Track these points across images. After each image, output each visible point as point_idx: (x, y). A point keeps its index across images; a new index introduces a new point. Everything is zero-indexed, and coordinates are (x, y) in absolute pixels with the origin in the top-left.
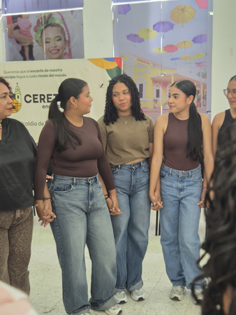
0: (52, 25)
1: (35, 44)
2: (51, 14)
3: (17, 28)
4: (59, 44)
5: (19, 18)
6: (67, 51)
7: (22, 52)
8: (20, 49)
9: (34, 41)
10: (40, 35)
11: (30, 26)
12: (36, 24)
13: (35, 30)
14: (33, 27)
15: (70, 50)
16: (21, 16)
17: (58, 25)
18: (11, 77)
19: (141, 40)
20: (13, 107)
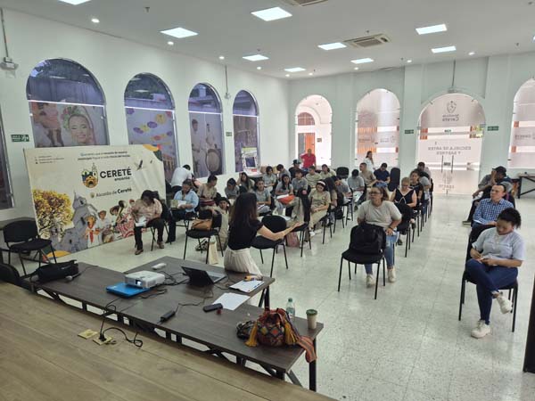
0: (79, 115)
1: (63, 129)
2: (76, 107)
3: (43, 114)
4: (85, 131)
5: (45, 106)
6: (92, 136)
7: (50, 135)
8: (47, 132)
9: (62, 127)
10: (66, 122)
11: (57, 114)
13: (63, 117)
14: (60, 115)
15: (94, 135)
16: (47, 104)
17: (83, 116)
18: (88, 159)
19: (142, 132)
20: (91, 183)
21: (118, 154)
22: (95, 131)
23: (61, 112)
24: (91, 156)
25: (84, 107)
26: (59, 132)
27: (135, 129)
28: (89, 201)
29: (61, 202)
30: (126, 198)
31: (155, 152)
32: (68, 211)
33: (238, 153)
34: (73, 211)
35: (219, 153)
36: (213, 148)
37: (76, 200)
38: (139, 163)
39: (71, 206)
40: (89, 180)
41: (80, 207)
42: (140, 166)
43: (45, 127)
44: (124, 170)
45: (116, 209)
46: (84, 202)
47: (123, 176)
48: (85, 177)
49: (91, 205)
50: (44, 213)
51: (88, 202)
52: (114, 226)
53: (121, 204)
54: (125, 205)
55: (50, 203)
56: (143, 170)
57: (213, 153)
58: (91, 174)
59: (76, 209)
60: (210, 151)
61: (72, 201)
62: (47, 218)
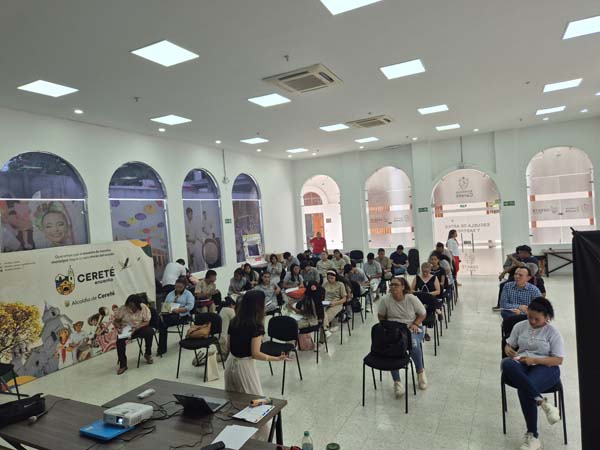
2: (52, 202)
3: (14, 212)
4: (61, 228)
5: (15, 204)
6: (69, 234)
7: (20, 237)
8: (17, 234)
9: (34, 226)
10: (40, 220)
11: (30, 212)
12: (36, 209)
13: (36, 215)
14: (32, 213)
15: (72, 233)
16: (18, 202)
17: (60, 212)
18: (64, 261)
19: (129, 225)
20: (66, 289)
21: (99, 254)
22: (74, 228)
23: (34, 210)
24: (68, 258)
25: (61, 202)
26: (30, 232)
27: (120, 223)
28: (63, 311)
29: (28, 314)
30: (108, 303)
31: (143, 248)
32: (36, 326)
33: (239, 242)
34: (42, 325)
35: (218, 242)
36: (211, 237)
37: (46, 311)
38: (124, 262)
39: (40, 320)
40: (63, 285)
41: (51, 319)
42: (126, 265)
43: (14, 227)
44: (106, 271)
45: (95, 317)
46: (57, 313)
47: (105, 278)
48: (59, 282)
49: (65, 316)
50: (7, 330)
51: (61, 313)
52: (92, 339)
53: (102, 311)
54: (106, 312)
55: (15, 317)
56: (128, 269)
57: (210, 243)
58: (67, 278)
59: (46, 322)
60: (207, 241)
61: (41, 314)
62: (10, 336)
